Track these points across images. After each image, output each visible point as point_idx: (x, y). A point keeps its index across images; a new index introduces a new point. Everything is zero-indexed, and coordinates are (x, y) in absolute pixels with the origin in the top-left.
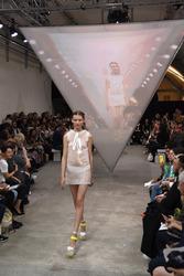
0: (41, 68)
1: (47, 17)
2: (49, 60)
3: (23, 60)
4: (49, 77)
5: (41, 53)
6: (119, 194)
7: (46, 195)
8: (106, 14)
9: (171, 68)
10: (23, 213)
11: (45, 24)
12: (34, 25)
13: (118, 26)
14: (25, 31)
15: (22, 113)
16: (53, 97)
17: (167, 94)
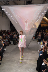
0: (7, 17)
1: (9, 3)
2: (9, 15)
3: (2, 15)
4: (9, 20)
5: (7, 13)
6: (30, 54)
7: (9, 55)
8: (26, 2)
9: (44, 17)
10: (1, 60)
11: (8, 4)
12: (5, 5)
13: (29, 5)
14: (2, 7)
15: (1, 30)
16: (10, 26)
17: (43, 24)
